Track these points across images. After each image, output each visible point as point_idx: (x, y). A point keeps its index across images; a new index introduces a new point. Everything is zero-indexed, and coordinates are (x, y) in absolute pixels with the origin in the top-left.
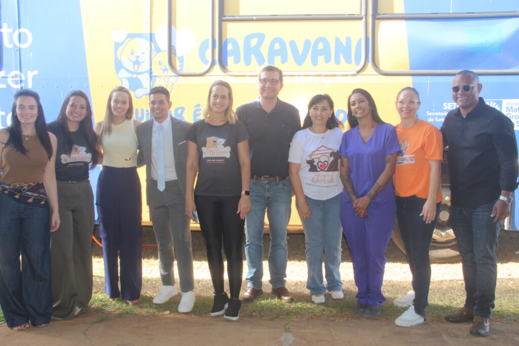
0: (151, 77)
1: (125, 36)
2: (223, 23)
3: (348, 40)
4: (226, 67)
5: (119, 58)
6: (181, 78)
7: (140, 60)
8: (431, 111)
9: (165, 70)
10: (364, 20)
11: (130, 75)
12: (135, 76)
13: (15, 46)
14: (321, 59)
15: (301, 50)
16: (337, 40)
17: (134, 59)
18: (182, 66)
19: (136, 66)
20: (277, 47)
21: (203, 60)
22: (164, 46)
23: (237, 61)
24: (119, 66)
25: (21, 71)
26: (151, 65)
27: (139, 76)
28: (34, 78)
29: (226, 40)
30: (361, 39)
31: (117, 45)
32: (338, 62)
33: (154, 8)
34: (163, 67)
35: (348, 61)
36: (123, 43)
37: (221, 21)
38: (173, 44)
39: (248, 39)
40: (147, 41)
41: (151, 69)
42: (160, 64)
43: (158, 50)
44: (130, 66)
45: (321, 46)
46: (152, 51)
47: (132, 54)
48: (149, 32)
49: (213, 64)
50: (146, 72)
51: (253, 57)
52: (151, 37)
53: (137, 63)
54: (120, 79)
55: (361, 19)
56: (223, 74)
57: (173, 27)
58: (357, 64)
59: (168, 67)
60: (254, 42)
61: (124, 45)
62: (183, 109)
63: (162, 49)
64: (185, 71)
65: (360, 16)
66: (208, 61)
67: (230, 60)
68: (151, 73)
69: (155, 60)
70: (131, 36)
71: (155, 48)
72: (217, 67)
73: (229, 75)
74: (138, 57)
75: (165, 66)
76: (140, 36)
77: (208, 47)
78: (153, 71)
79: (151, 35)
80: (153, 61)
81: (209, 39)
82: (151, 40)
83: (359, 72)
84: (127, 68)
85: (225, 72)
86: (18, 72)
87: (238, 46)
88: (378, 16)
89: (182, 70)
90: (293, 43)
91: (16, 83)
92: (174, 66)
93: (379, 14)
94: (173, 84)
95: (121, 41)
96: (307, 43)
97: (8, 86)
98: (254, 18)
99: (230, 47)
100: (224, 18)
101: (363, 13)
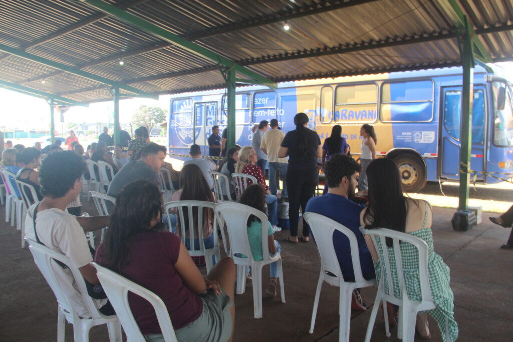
1: (308, 111)
3: (372, 111)
4: (335, 120)
7: (312, 118)
8: (398, 135)
10: (377, 105)
13: (280, 115)
14: (364, 117)
16: (369, 111)
18: (323, 120)
20: (351, 113)
21: (329, 118)
26: (315, 120)
28: (284, 124)
29: (336, 112)
30: (376, 111)
32: (369, 118)
35: (372, 118)
38: (322, 113)
48: (315, 110)
52: (315, 112)
57: (321, 108)
59: (319, 120)
60: (344, 112)
62: (323, 134)
63: (318, 115)
66: (331, 119)
69: (316, 118)
76: (312, 111)
77: (331, 114)
81: (331, 111)
83: (375, 122)
88: (382, 103)
89: (323, 122)
90: (356, 113)
96: (360, 112)
98: (344, 104)
99: (337, 114)
100: (336, 105)
101: (377, 102)
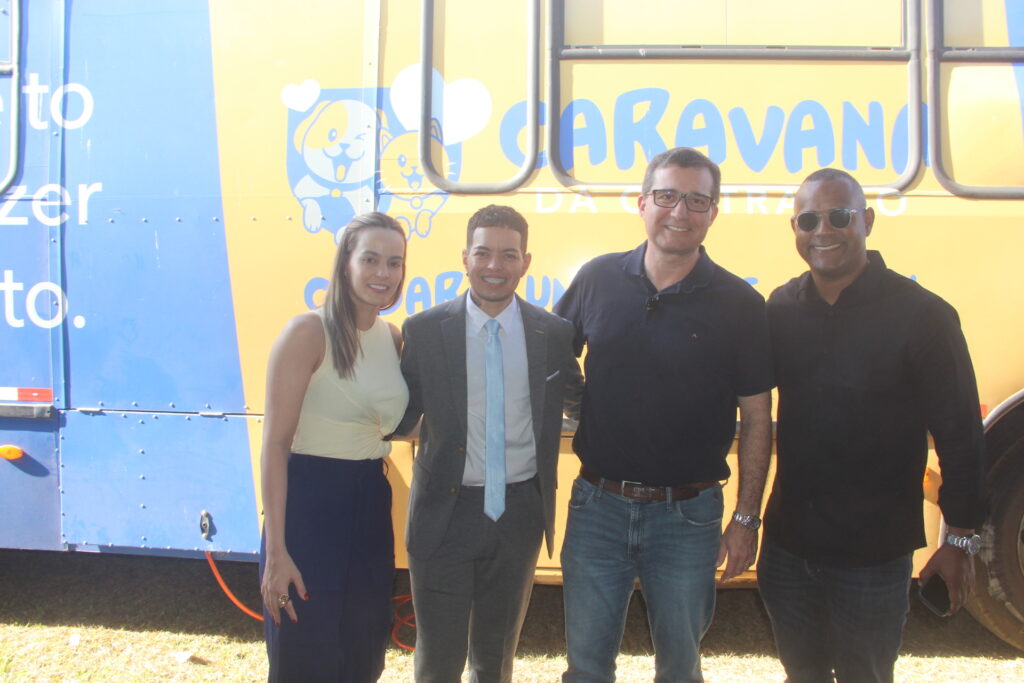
0: (377, 196)
1: (316, 96)
2: (563, 64)
3: (875, 109)
4: (569, 172)
5: (299, 149)
6: (452, 198)
7: (349, 153)
9: (413, 178)
10: (912, 62)
11: (324, 192)
12: (336, 193)
13: (53, 124)
14: (809, 154)
15: (758, 131)
16: (849, 109)
17: (336, 151)
18: (456, 169)
19: (341, 169)
20: (699, 123)
21: (511, 152)
22: (413, 120)
23: (597, 157)
24: (297, 168)
25: (63, 184)
26: (378, 166)
27: (346, 194)
28: (93, 201)
29: (570, 107)
30: (905, 108)
31: (295, 118)
33: (390, 28)
34: (409, 173)
35: (877, 161)
36: (311, 110)
37: (557, 58)
38: (434, 114)
39: (625, 103)
40: (371, 107)
41: (377, 176)
42: (402, 164)
43: (398, 130)
44: (326, 170)
45: (808, 123)
46: (382, 132)
47: (332, 139)
48: (375, 85)
49: (536, 163)
50: (364, 183)
51: (638, 147)
52: (381, 98)
53: (343, 161)
54: (300, 201)
55: (905, 59)
56: (563, 188)
57: (435, 73)
58: (899, 169)
59: (421, 170)
60: (640, 111)
61: (312, 118)
63: (407, 127)
64: (464, 182)
65: (904, 52)
66: (523, 157)
67: (580, 154)
68: (377, 186)
70: (330, 95)
71: (389, 122)
72: (547, 171)
73: (575, 192)
74: (345, 146)
75: (414, 168)
76: (353, 94)
77: (525, 124)
78: (382, 180)
79: (380, 92)
80: (383, 157)
81: (524, 103)
82: (380, 105)
83: (904, 188)
84: (317, 172)
85: (566, 184)
86: (56, 188)
87: (600, 119)
88: (947, 53)
89: (456, 177)
90: (738, 117)
91: (51, 213)
92: (436, 168)
93: (950, 49)
94: (433, 214)
95: (303, 108)
96: (774, 113)
97: (33, 220)
98: (642, 52)
99: (579, 122)
100: (565, 52)
101: (911, 46)
